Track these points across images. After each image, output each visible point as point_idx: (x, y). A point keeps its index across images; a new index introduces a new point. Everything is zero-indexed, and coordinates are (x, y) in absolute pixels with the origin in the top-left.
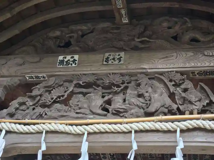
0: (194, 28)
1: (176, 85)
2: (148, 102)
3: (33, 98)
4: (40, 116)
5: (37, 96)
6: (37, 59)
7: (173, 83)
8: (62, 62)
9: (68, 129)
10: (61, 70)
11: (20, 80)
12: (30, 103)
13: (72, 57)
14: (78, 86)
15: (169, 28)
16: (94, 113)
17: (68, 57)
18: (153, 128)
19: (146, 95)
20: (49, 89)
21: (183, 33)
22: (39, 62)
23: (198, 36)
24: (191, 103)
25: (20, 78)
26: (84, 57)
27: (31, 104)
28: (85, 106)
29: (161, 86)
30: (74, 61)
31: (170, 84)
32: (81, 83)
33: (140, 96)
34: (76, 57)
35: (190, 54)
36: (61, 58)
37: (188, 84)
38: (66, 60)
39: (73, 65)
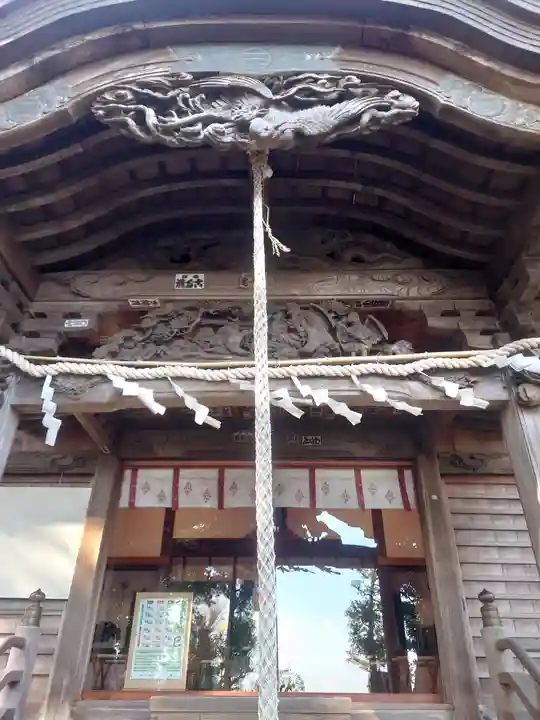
0: (358, 244)
1: (338, 317)
2: (304, 339)
3: (142, 331)
4: (157, 357)
5: (148, 329)
6: (143, 277)
7: (333, 315)
8: (181, 283)
9: (201, 374)
10: (181, 294)
11: (120, 306)
12: (138, 337)
13: (196, 277)
14: (207, 315)
15: (323, 242)
16: (232, 353)
17: (190, 277)
18: (317, 373)
19: (301, 329)
20: (165, 320)
21: (342, 250)
22: (148, 280)
23: (364, 255)
24: (359, 341)
25: (121, 303)
26: (213, 276)
27: (141, 339)
28: (220, 343)
29: (318, 319)
30: (199, 282)
31: (330, 316)
32: (211, 311)
33: (290, 330)
34: (201, 276)
35: (354, 278)
36: (179, 277)
37: (354, 317)
38: (187, 280)
39: (198, 287)
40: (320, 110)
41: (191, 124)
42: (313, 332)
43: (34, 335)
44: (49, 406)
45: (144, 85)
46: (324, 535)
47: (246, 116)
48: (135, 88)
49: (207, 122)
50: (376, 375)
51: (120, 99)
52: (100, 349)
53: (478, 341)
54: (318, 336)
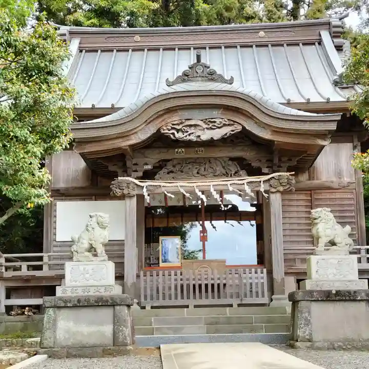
2: (215, 171)
3: (168, 169)
8: (177, 152)
12: (166, 171)
13: (182, 150)
16: (194, 176)
19: (214, 168)
20: (174, 166)
22: (167, 151)
24: (231, 171)
26: (187, 150)
29: (219, 164)
30: (183, 152)
31: (222, 162)
33: (211, 167)
35: (231, 149)
36: (176, 150)
38: (179, 151)
39: (183, 154)
40: (218, 130)
41: (186, 136)
42: (218, 169)
43: (136, 171)
44: (146, 194)
45: (173, 125)
46: (230, 206)
47: (199, 134)
48: (171, 126)
49: (189, 135)
50: (234, 184)
51: (167, 129)
52: (157, 177)
53: (265, 170)
54: (219, 169)
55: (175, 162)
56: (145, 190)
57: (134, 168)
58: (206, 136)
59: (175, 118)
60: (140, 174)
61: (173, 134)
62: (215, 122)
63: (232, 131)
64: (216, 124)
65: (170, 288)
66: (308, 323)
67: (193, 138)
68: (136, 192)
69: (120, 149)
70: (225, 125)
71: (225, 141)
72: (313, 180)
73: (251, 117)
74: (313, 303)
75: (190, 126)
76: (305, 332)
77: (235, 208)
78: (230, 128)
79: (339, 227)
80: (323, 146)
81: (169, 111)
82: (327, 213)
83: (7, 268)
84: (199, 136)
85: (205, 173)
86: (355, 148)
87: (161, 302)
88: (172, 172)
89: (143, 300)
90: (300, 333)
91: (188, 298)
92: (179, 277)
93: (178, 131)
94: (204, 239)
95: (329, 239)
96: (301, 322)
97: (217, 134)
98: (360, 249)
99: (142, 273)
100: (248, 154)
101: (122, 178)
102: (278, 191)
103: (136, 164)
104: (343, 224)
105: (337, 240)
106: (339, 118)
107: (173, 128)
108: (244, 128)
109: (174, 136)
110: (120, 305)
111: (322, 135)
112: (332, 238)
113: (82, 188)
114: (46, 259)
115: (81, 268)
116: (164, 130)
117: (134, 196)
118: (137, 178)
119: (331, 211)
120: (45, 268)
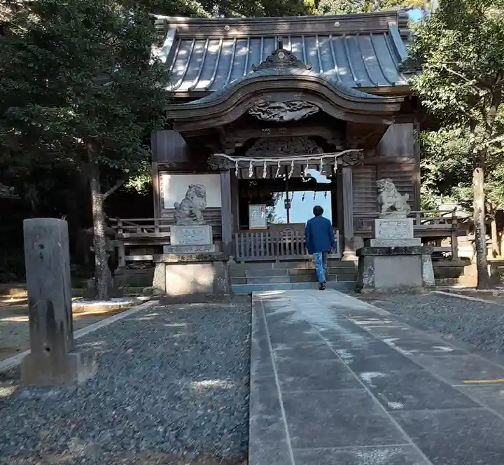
7: (304, 140)
8: (264, 132)
10: (264, 135)
22: (254, 131)
30: (268, 131)
37: (309, 141)
40: (298, 112)
41: (270, 117)
42: (298, 146)
43: (229, 148)
44: (237, 168)
45: (259, 107)
46: (310, 179)
47: (282, 115)
49: (274, 116)
51: (254, 111)
52: (247, 153)
53: (338, 147)
54: (300, 147)
55: (262, 140)
56: (237, 165)
57: (227, 146)
58: (287, 116)
59: (261, 101)
60: (233, 151)
61: (259, 115)
62: (295, 104)
63: (311, 112)
64: (296, 106)
65: (260, 246)
66: (371, 273)
67: (276, 118)
68: (230, 167)
69: (213, 129)
70: (304, 107)
71: (304, 122)
72: (379, 155)
73: (326, 99)
74: (376, 257)
75: (274, 108)
76: (369, 281)
77: (314, 180)
78: (309, 110)
79: (399, 195)
80: (388, 126)
81: (256, 94)
82: (390, 184)
83: (124, 231)
84: (282, 118)
85: (287, 150)
86: (415, 127)
87: (253, 258)
88: (260, 149)
89: (238, 256)
90: (365, 281)
91: (275, 254)
92: (267, 238)
93: (263, 112)
94: (288, 206)
95: (390, 205)
96: (366, 273)
97: (298, 115)
98: (415, 213)
99: (237, 235)
100: (325, 133)
101: (217, 155)
102: (350, 166)
103: (228, 143)
104: (403, 193)
105: (396, 207)
106: (402, 100)
107: (259, 110)
108: (320, 109)
109: (260, 117)
110: (217, 261)
111: (388, 116)
112: (392, 204)
113: (184, 163)
114: (156, 224)
115: (184, 230)
116: (251, 111)
117: (227, 170)
118: (231, 155)
119: (393, 182)
120: (157, 231)
